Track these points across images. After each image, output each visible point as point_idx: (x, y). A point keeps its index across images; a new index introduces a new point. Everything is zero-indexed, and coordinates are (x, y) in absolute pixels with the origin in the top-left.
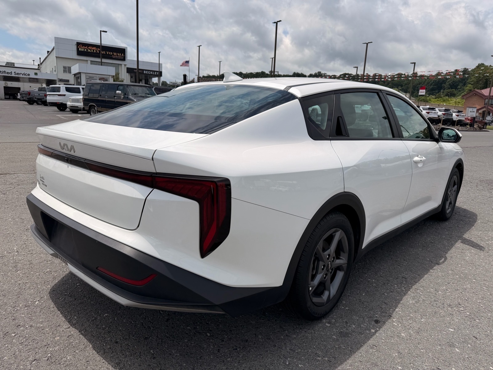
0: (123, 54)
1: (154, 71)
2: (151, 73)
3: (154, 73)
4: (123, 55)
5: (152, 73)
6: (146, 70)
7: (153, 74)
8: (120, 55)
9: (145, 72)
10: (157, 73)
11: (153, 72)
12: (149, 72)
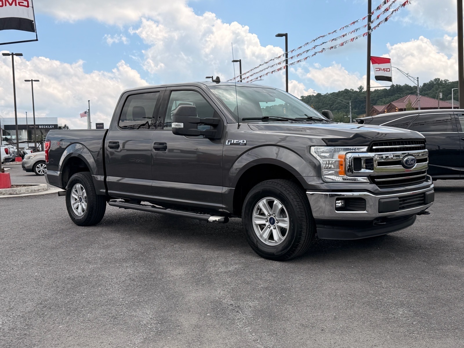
6: (41, 125)
9: (40, 127)
10: (52, 127)
11: (49, 126)
12: (45, 127)
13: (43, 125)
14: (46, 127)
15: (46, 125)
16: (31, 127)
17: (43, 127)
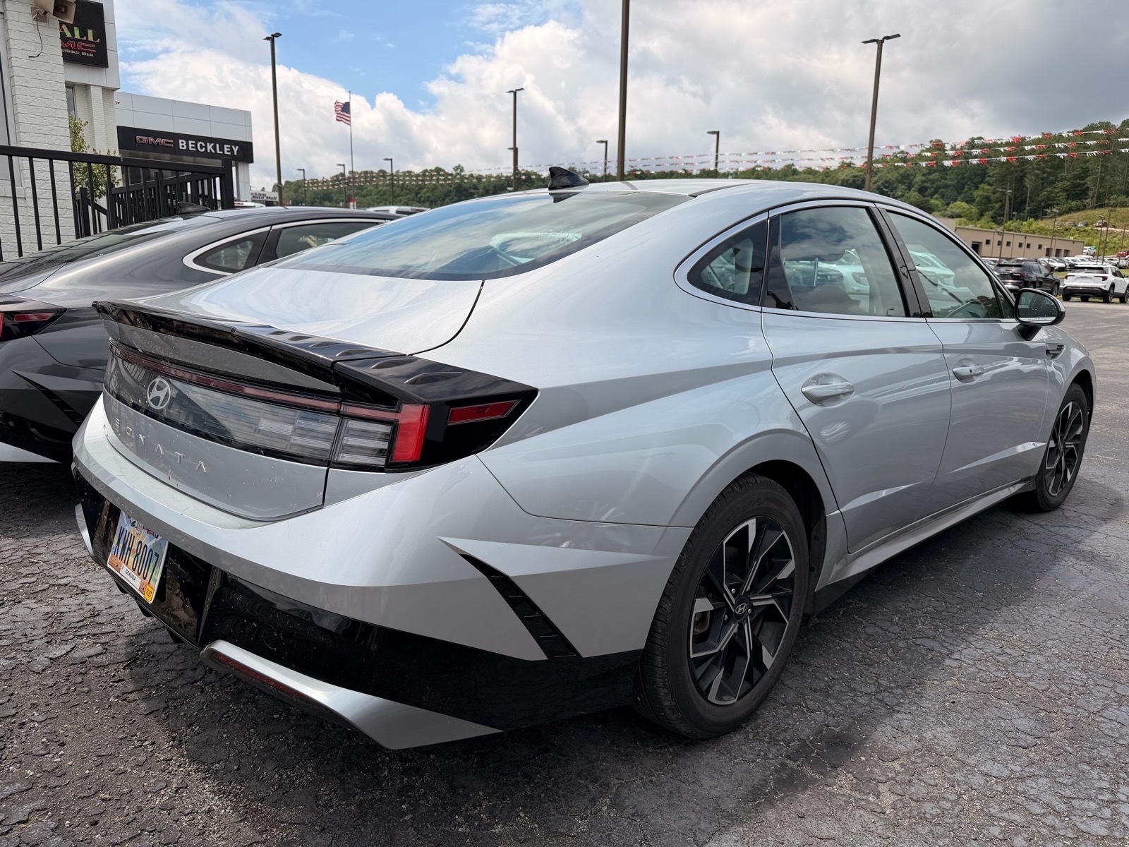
0: (90, 32)
1: (222, 142)
2: (210, 147)
3: (222, 149)
4: (91, 38)
5: (214, 147)
6: (187, 138)
7: (218, 152)
8: (77, 35)
9: (182, 144)
10: (232, 151)
11: (218, 145)
12: (201, 149)
13: (197, 139)
14: (206, 147)
15: (207, 140)
16: (145, 139)
17: (196, 144)
